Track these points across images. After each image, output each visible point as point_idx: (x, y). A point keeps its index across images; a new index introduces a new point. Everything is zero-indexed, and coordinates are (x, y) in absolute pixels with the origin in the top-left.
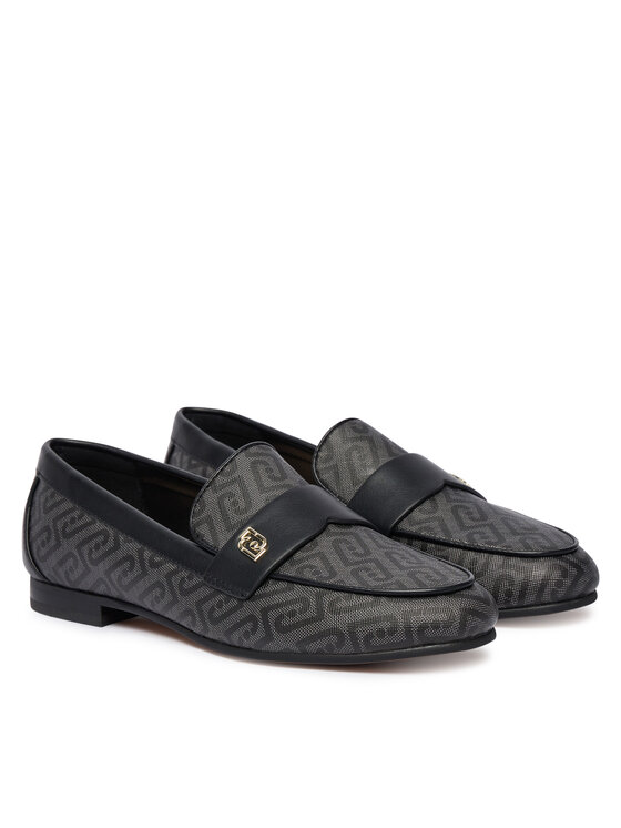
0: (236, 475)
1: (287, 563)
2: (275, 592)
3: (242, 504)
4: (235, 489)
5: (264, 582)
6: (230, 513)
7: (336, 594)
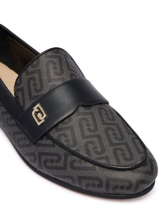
0: (38, 68)
1: (54, 130)
2: (46, 145)
3: (38, 87)
4: (36, 76)
5: (42, 138)
6: (32, 89)
7: (75, 158)
